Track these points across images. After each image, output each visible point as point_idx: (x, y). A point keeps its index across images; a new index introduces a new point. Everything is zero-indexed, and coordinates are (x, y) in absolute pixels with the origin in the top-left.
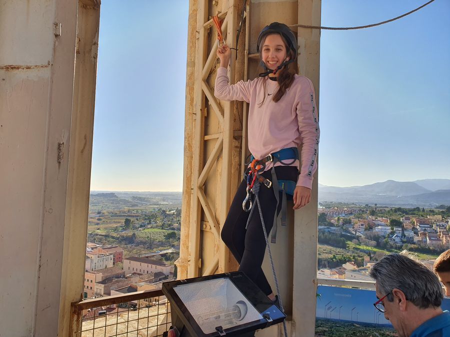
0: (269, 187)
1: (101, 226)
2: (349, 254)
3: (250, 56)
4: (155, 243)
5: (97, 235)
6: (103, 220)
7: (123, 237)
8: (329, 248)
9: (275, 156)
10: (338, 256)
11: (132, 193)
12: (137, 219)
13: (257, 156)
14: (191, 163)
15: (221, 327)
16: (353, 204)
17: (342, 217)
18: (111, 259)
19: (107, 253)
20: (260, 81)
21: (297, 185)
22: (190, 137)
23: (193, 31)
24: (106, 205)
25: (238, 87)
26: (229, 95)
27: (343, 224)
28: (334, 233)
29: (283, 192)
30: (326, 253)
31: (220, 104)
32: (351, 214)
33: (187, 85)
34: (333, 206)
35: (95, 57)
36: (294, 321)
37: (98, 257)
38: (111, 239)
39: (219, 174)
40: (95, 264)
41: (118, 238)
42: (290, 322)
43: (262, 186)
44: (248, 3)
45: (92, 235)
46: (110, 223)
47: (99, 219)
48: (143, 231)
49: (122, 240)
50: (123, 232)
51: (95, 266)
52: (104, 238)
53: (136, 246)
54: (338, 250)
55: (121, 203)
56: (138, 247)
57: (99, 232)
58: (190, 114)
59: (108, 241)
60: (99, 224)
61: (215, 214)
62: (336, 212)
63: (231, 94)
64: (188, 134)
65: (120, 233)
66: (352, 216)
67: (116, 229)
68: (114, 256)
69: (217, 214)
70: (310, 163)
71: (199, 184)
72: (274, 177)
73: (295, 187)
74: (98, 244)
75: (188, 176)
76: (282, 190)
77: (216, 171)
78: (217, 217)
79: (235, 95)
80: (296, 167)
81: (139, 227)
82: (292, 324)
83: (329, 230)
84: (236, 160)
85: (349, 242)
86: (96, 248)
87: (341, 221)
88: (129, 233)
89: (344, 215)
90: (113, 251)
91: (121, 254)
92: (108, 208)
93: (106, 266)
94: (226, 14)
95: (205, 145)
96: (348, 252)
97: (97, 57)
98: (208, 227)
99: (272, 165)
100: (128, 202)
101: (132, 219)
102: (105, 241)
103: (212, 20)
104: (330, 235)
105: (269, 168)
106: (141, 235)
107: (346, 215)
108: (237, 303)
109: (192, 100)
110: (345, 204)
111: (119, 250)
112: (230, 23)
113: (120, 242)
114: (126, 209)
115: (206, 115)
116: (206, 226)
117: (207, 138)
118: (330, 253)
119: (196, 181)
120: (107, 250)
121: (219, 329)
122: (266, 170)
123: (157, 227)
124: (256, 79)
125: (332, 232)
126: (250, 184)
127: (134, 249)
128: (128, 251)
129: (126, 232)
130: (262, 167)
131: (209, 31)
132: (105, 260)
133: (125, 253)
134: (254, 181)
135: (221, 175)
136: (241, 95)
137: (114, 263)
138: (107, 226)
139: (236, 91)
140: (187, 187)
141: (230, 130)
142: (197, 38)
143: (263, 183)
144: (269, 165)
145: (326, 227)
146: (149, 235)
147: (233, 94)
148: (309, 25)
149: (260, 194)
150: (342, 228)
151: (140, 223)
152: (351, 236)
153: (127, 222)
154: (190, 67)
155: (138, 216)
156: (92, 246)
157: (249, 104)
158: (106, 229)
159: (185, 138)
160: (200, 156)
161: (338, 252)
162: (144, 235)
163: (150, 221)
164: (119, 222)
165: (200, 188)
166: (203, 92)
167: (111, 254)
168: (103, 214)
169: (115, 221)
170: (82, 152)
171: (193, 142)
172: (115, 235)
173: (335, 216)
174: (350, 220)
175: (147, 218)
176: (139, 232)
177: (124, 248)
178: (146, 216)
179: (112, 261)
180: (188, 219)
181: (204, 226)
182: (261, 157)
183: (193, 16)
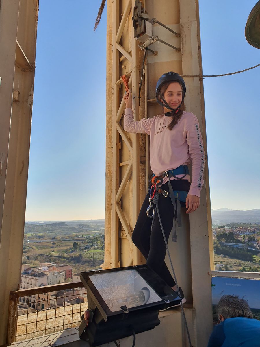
0: (166, 196)
1: (55, 249)
2: (256, 266)
3: (149, 101)
4: (97, 261)
5: (52, 256)
6: (57, 244)
7: (72, 257)
8: (238, 261)
9: (170, 173)
10: (247, 268)
11: (78, 222)
12: (83, 243)
13: (157, 173)
14: (111, 185)
15: (125, 307)
16: (255, 224)
17: (247, 235)
18: (63, 276)
19: (60, 271)
20: (158, 117)
21: (188, 194)
22: (110, 165)
23: (110, 88)
24: (59, 232)
25: (141, 122)
26: (134, 128)
27: (249, 241)
28: (241, 249)
29: (178, 200)
30: (237, 266)
31: (130, 139)
32: (254, 232)
33: (107, 127)
34: (239, 226)
35: (31, 104)
36: (195, 309)
37: (53, 274)
38: (63, 259)
39: (131, 191)
40: (51, 279)
41: (68, 259)
42: (191, 309)
43: (161, 196)
44: (146, 63)
45: (48, 257)
46: (62, 246)
47: (53, 244)
48: (87, 252)
49: (72, 260)
50: (72, 253)
51: (51, 281)
52: (57, 258)
53: (82, 264)
54: (247, 263)
55: (70, 230)
56: (84, 265)
57: (54, 254)
58: (109, 148)
59: (61, 261)
60: (54, 247)
61: (129, 223)
62: (242, 231)
63: (135, 128)
64: (108, 163)
65: (70, 254)
66: (255, 234)
67: (66, 251)
68: (65, 273)
69: (131, 223)
70: (199, 177)
71: (116, 200)
72: (171, 188)
73: (187, 195)
74: (53, 263)
75: (109, 196)
76: (177, 199)
77: (129, 189)
78: (131, 226)
79: (138, 129)
80: (187, 180)
81: (84, 249)
82: (193, 311)
83: (238, 246)
84: (144, 180)
85: (255, 256)
86: (51, 266)
87: (246, 238)
88: (77, 254)
89: (248, 233)
90: (65, 269)
91: (70, 271)
92: (60, 234)
93: (59, 281)
94: (131, 73)
95: (120, 170)
96: (255, 265)
97: (32, 104)
98: (125, 235)
99: (168, 180)
100: (75, 229)
101: (79, 243)
102: (58, 261)
103: (121, 79)
104: (239, 251)
105: (166, 182)
106: (86, 255)
107: (250, 233)
108: (142, 289)
109: (110, 138)
110: (248, 224)
111: (70, 268)
112: (133, 79)
113: (70, 262)
114: (74, 234)
115: (120, 148)
116: (123, 234)
117: (121, 164)
118: (240, 265)
119: (115, 198)
120: (60, 268)
121: (124, 308)
122: (163, 183)
123: (98, 248)
124: (154, 117)
125: (240, 247)
126: (152, 195)
127: (81, 267)
128: (76, 268)
129: (75, 253)
130: (160, 181)
131: (120, 87)
132: (58, 277)
133: (74, 270)
134: (155, 192)
135: (132, 192)
136: (143, 129)
137: (65, 279)
138: (59, 249)
139: (139, 126)
140: (109, 204)
141: (137, 156)
142: (112, 93)
143: (162, 194)
144: (166, 180)
145: (234, 244)
146: (92, 255)
147: (137, 128)
148: (191, 75)
149: (159, 203)
150: (248, 244)
151: (85, 245)
152: (256, 251)
153: (75, 245)
154: (109, 114)
155: (83, 240)
156: (49, 266)
157: (150, 136)
158: (59, 251)
159: (106, 166)
160: (117, 179)
161: (247, 265)
162: (88, 256)
163: (93, 244)
164: (69, 246)
165: (117, 203)
166: (117, 131)
167: (63, 271)
168: (57, 239)
169: (66, 244)
170: (21, 173)
171: (112, 169)
172: (66, 256)
173: (241, 234)
174: (254, 237)
175: (90, 241)
176: (84, 253)
177: (73, 266)
178: (89, 239)
179: (64, 277)
180: (110, 230)
181: (122, 234)
182: (159, 174)
183: (109, 78)
